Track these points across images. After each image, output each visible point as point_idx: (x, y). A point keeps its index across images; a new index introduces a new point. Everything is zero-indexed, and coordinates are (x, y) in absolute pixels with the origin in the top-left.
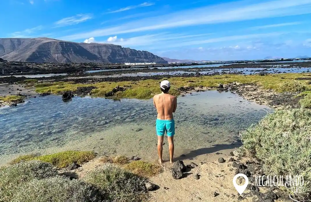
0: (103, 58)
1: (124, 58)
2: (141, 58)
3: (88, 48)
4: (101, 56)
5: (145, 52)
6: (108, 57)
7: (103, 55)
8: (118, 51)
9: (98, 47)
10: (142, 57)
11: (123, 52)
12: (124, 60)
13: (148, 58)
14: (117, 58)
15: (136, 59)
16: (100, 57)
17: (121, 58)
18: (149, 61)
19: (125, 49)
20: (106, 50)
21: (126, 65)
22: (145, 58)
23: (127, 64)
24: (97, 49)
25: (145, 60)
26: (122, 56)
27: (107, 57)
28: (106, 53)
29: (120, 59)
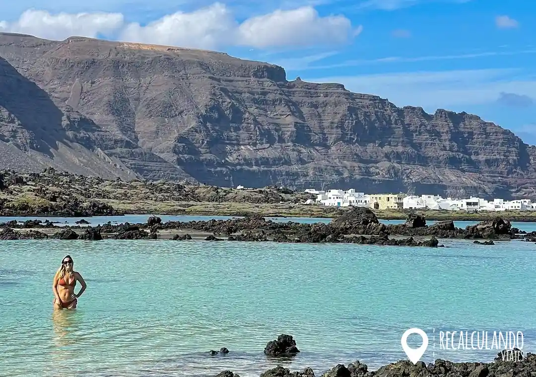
0: (145, 144)
1: (294, 155)
2: (424, 161)
3: (48, 71)
4: (127, 129)
5: (457, 118)
6: (181, 139)
7: (144, 125)
8: (255, 101)
9: (117, 66)
10: (430, 152)
11: (295, 108)
12: (295, 168)
13: (474, 166)
14: (246, 151)
15: (385, 165)
16: (119, 136)
17: (270, 152)
18: (489, 188)
19: (311, 90)
20: (170, 93)
21: (327, 203)
22: (453, 163)
23: (333, 198)
24: (105, 85)
25: (450, 176)
26: (281, 140)
27: (172, 143)
28: (168, 110)
29: (265, 162)
